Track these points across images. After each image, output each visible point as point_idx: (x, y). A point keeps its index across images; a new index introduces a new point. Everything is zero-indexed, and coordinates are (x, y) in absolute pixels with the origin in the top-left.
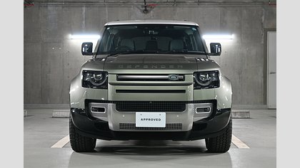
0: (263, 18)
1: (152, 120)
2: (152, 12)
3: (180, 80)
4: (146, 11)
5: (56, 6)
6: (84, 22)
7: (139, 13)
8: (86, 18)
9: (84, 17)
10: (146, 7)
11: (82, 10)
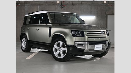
0: (106, 10)
4: (62, 8)
7: (59, 8)
11: (38, 7)
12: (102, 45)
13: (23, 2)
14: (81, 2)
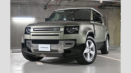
1: (45, 48)
3: (58, 30)
6: (19, 12)
7: (43, 9)
8: (20, 11)
9: (19, 10)
11: (18, 8)
12: (50, 45)
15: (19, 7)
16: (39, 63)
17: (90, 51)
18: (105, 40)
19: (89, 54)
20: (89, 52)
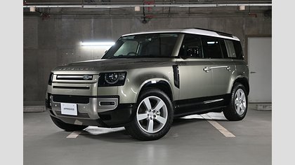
0: (244, 26)
2: (150, 22)
4: (145, 22)
5: (69, 18)
6: (92, 31)
7: (139, 23)
8: (94, 28)
9: (93, 26)
10: (144, 18)
11: (91, 21)
12: (76, 105)
13: (58, 11)
14: (187, 9)
15: (93, 20)
16: (74, 135)
17: (155, 116)
18: (229, 92)
19: (151, 122)
20: (153, 117)
